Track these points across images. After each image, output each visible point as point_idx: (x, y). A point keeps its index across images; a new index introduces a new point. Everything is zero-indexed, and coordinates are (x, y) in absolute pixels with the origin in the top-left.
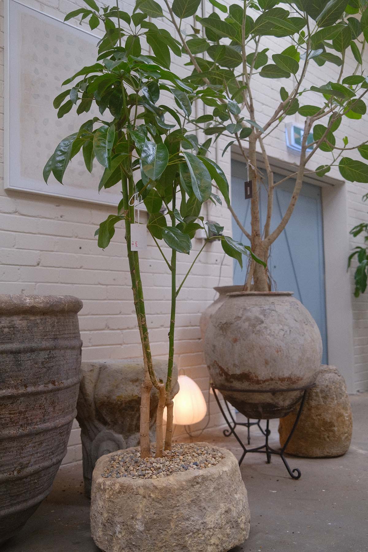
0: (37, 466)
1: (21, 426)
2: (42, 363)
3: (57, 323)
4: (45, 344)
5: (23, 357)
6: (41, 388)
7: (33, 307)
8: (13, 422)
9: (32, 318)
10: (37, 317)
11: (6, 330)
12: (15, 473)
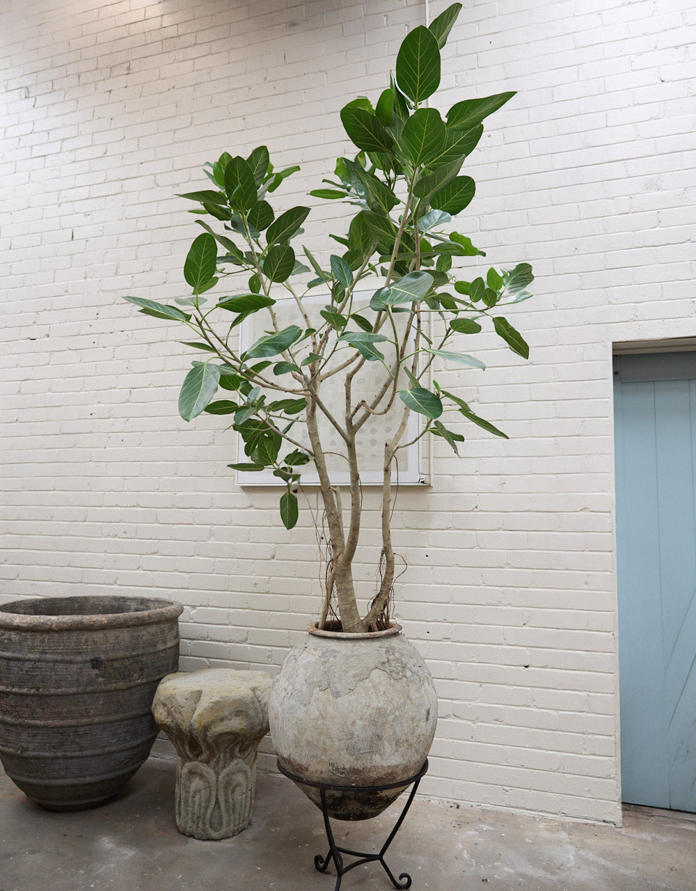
0: (36, 753)
1: (15, 716)
2: (27, 671)
3: (48, 639)
4: (31, 656)
5: (13, 664)
6: (25, 690)
7: (18, 626)
8: (9, 712)
9: (24, 634)
10: (28, 634)
11: (6, 641)
12: (19, 752)
